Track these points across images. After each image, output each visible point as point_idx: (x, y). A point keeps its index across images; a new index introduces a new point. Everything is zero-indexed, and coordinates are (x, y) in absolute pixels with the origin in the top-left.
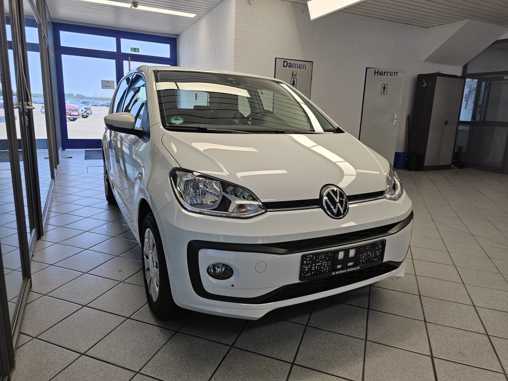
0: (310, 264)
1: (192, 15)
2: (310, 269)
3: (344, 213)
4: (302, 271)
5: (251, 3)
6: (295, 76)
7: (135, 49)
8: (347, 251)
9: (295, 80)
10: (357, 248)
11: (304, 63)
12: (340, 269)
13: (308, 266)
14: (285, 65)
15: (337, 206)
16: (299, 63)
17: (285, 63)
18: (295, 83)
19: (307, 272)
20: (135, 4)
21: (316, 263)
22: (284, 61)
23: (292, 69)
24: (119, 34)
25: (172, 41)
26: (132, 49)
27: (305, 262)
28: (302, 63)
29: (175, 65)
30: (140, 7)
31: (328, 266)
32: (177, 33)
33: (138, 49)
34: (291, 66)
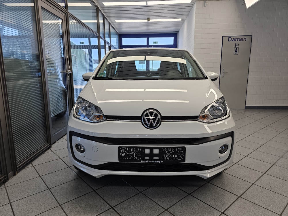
0: (125, 153)
1: (180, 20)
2: (125, 156)
3: (155, 126)
4: (120, 156)
5: (206, 6)
6: (237, 46)
7: (156, 42)
8: (151, 149)
9: (237, 49)
10: (160, 149)
11: (245, 37)
12: (147, 160)
13: (124, 154)
14: (230, 40)
15: (150, 122)
16: (240, 38)
17: (230, 39)
18: (237, 51)
19: (124, 157)
20: (148, 19)
21: (129, 153)
22: (229, 38)
23: (235, 42)
24: (148, 35)
25: (175, 35)
26: (154, 43)
27: (122, 151)
28: (243, 37)
29: (176, 48)
30: (151, 21)
31: (138, 156)
32: (177, 30)
33: (157, 42)
34: (234, 40)
